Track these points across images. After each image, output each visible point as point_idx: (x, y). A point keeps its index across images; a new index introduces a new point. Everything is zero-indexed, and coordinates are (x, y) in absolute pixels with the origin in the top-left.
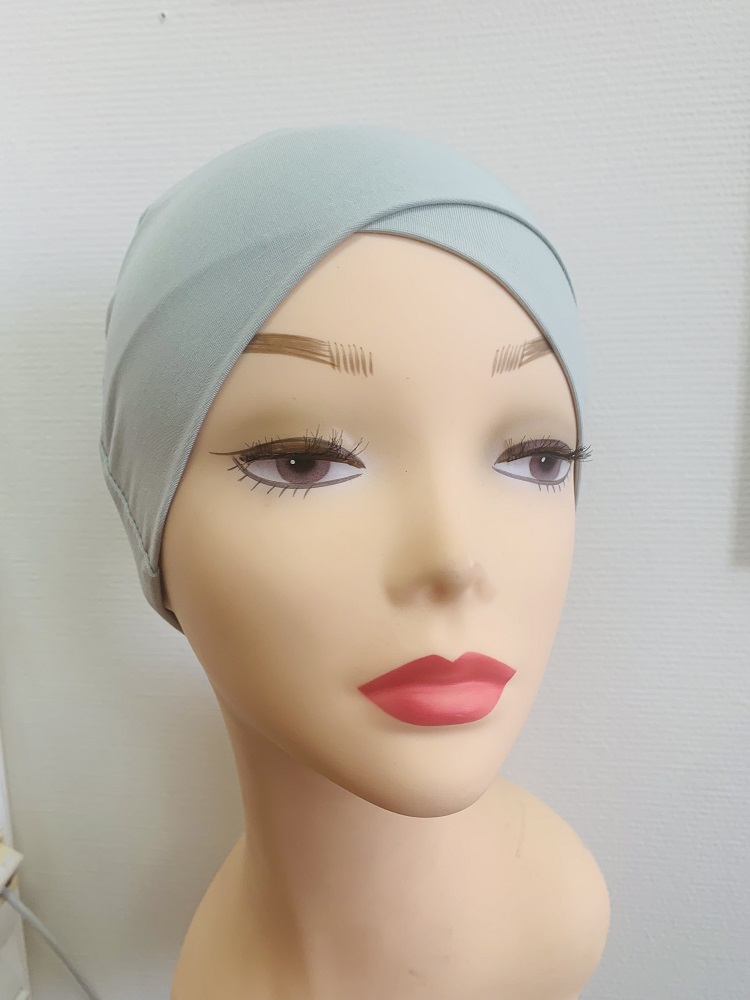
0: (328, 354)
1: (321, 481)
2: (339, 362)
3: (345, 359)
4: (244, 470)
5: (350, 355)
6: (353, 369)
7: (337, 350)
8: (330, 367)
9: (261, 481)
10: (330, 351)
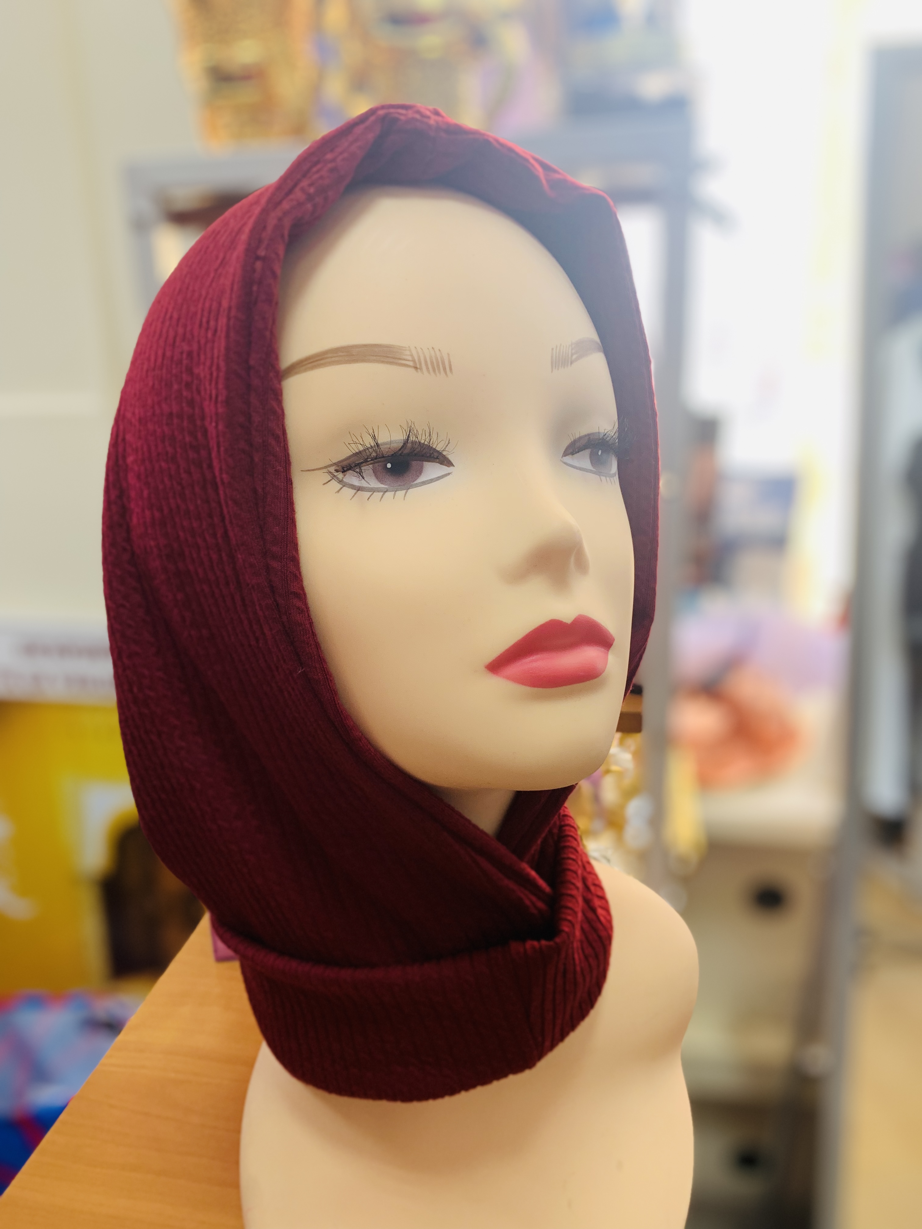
0: (410, 358)
1: (415, 482)
2: (420, 364)
3: (426, 362)
4: (340, 481)
5: (431, 357)
6: (434, 371)
7: (418, 353)
8: (413, 370)
9: (359, 489)
10: (412, 355)
